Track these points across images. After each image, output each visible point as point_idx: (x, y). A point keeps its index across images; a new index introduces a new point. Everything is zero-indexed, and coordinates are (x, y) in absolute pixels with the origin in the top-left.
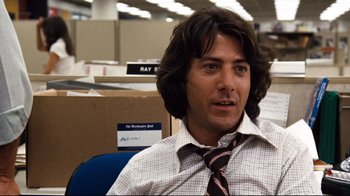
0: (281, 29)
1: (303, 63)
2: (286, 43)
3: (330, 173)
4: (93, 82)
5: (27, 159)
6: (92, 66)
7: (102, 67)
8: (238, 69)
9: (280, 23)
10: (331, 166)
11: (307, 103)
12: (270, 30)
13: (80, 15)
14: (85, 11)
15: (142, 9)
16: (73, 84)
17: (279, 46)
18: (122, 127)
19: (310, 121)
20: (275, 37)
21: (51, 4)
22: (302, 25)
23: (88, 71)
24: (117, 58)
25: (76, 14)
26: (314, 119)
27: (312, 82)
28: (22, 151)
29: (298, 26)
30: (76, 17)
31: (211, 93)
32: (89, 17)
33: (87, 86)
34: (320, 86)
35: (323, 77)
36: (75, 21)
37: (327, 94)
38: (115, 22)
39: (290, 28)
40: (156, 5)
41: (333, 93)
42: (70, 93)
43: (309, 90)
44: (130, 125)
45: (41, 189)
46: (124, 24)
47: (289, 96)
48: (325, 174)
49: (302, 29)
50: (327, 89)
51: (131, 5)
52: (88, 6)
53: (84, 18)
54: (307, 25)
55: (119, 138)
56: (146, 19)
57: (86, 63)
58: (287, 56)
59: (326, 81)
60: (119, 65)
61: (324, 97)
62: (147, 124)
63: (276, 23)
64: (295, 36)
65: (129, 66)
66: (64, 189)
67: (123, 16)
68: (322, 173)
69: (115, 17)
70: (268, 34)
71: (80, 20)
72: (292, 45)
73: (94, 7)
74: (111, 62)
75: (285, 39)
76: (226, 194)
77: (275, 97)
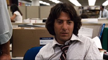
0: (90, 8)
1: (97, 19)
2: (92, 13)
3: (106, 53)
4: (32, 25)
5: (12, 48)
6: (32, 20)
7: (35, 20)
8: (69, 23)
9: (90, 6)
10: (106, 51)
11: (99, 31)
12: (87, 9)
13: (28, 4)
14: (29, 3)
15: (47, 3)
16: (26, 25)
17: (89, 14)
18: (41, 39)
19: (99, 37)
20: (88, 11)
21: (19, 1)
22: (97, 7)
23: (30, 22)
24: (39, 17)
25: (27, 4)
26: (101, 36)
27: (100, 25)
28: (11, 46)
29: (95, 8)
30: (27, 5)
31: (60, 30)
32: (31, 5)
33: (30, 26)
34: (103, 26)
35: (103, 23)
36: (26, 6)
37: (105, 29)
38: (39, 6)
39: (93, 8)
40: (51, 1)
41: (106, 28)
42: (25, 28)
43: (99, 27)
44: (44, 38)
45: (16, 58)
46: (42, 7)
47: (93, 29)
48: (104, 53)
49: (97, 9)
50: (105, 27)
51: (44, 1)
52: (31, 2)
53: (29, 5)
54: (98, 7)
55: (40, 42)
56: (48, 6)
57: (30, 19)
58: (92, 17)
59: (104, 24)
60: (40, 20)
61: (104, 29)
62: (49, 38)
63: (89, 7)
64: (95, 11)
65: (43, 20)
66: (23, 58)
67: (41, 5)
68: (103, 53)
69: (39, 5)
70: (86, 10)
71: (28, 6)
72: (94, 13)
73: (32, 2)
74: (38, 19)
75: (91, 11)
76: (65, 59)
77: (88, 29)
